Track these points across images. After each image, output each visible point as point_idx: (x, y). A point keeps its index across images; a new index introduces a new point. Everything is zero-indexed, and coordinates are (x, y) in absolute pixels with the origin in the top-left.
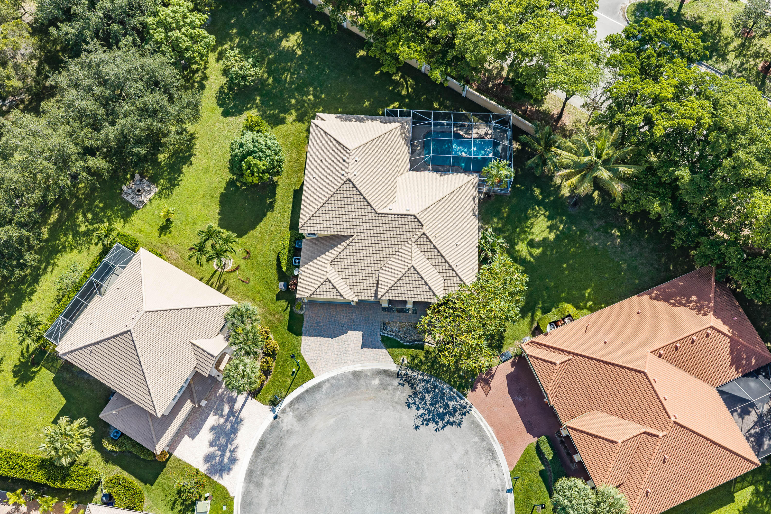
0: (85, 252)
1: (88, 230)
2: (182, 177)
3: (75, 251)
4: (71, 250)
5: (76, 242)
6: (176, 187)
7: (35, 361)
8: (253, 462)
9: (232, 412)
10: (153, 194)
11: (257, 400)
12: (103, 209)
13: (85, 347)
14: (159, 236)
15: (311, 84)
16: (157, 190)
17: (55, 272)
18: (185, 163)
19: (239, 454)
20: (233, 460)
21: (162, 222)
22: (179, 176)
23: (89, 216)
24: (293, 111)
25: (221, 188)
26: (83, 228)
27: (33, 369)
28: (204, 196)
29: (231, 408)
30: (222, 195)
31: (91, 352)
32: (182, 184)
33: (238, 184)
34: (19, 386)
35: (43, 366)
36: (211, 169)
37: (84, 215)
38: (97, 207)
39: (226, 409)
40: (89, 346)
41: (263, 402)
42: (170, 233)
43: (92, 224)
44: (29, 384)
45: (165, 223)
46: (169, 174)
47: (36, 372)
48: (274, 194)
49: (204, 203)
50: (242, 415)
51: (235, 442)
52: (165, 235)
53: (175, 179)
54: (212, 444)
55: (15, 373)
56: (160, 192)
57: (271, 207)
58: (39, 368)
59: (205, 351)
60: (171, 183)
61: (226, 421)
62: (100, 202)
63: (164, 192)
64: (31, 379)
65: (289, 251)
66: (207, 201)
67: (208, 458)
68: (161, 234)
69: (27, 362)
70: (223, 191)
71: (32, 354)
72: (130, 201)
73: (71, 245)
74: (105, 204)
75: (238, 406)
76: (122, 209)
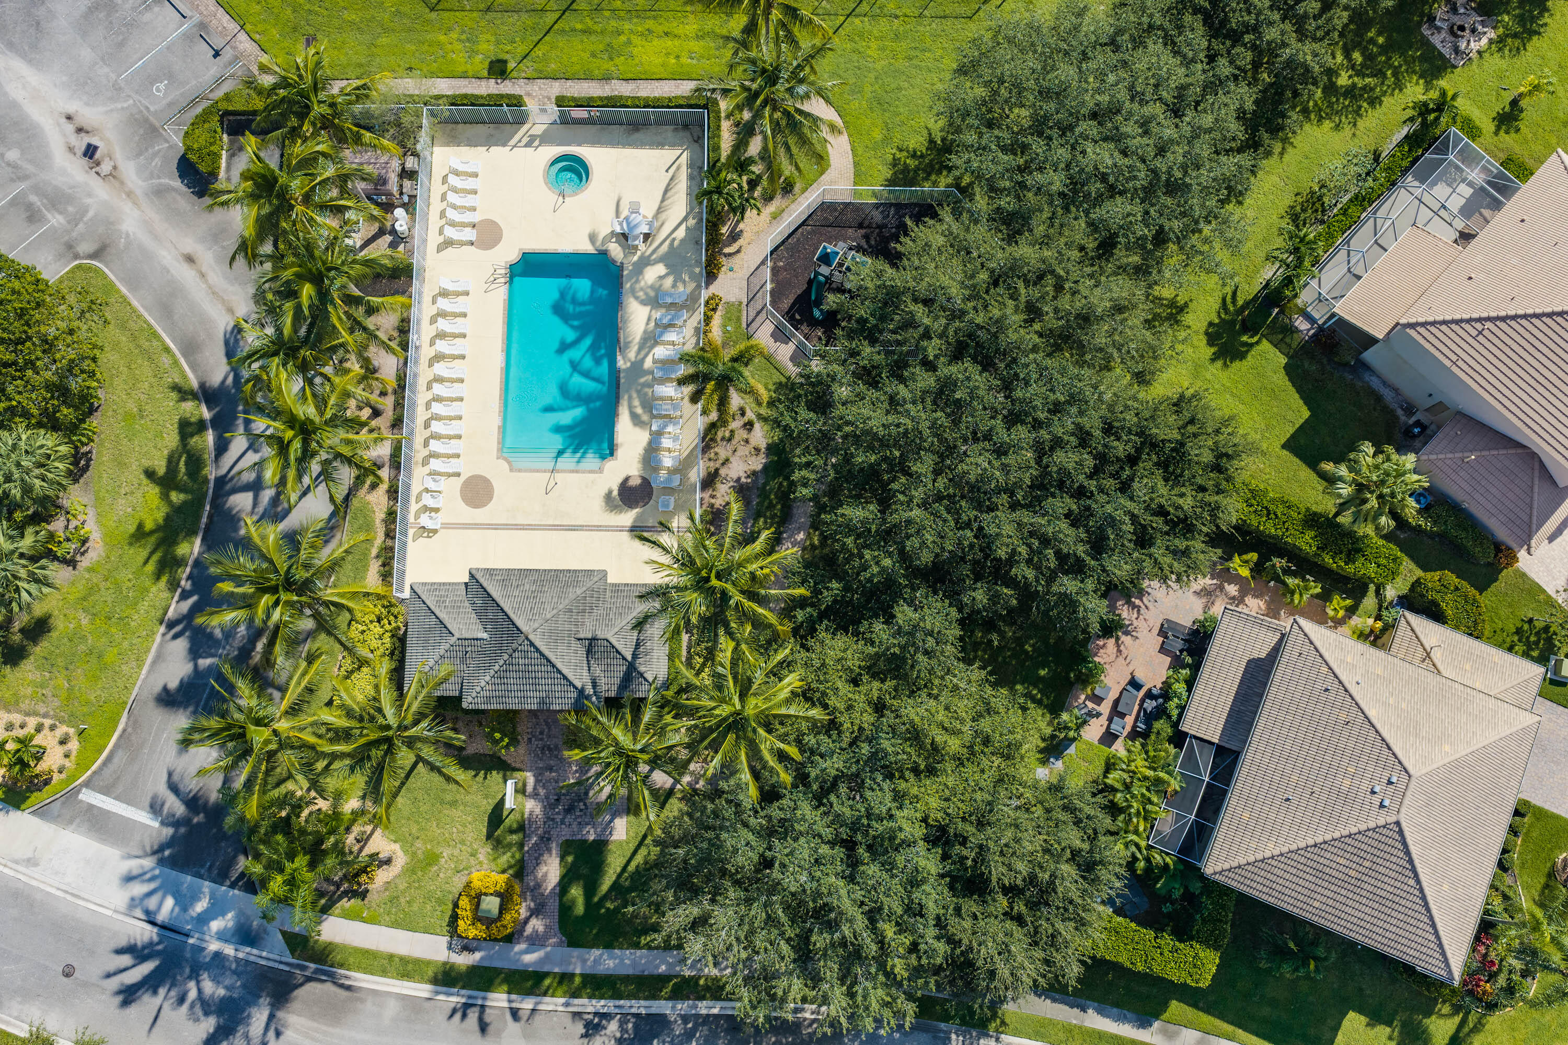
0: (1347, 131)
1: (1354, 85)
2: (1546, 19)
3: (1327, 124)
4: (1320, 119)
5: (1331, 105)
6: (1535, 38)
7: (1249, 324)
10: (1484, 41)
12: (1384, 49)
13: (1469, 321)
14: (1496, 133)
16: (1492, 34)
17: (1286, 157)
21: (1503, 104)
22: (1541, 14)
23: (1357, 56)
26: (1343, 80)
27: (1245, 338)
31: (1480, 333)
32: (1548, 33)
34: (1219, 363)
35: (1263, 336)
37: (1347, 55)
38: (1372, 41)
40: (1479, 320)
42: (1518, 130)
43: (1360, 74)
44: (1237, 364)
45: (1507, 109)
47: (1251, 345)
52: (1507, 132)
53: (1533, 19)
55: (1211, 339)
56: (1501, 40)
58: (1256, 339)
60: (1524, 26)
62: (1380, 33)
63: (1509, 40)
64: (1242, 356)
68: (1498, 129)
69: (1233, 322)
71: (1243, 308)
72: (1439, 46)
73: (1320, 110)
74: (1388, 39)
76: (1423, 59)
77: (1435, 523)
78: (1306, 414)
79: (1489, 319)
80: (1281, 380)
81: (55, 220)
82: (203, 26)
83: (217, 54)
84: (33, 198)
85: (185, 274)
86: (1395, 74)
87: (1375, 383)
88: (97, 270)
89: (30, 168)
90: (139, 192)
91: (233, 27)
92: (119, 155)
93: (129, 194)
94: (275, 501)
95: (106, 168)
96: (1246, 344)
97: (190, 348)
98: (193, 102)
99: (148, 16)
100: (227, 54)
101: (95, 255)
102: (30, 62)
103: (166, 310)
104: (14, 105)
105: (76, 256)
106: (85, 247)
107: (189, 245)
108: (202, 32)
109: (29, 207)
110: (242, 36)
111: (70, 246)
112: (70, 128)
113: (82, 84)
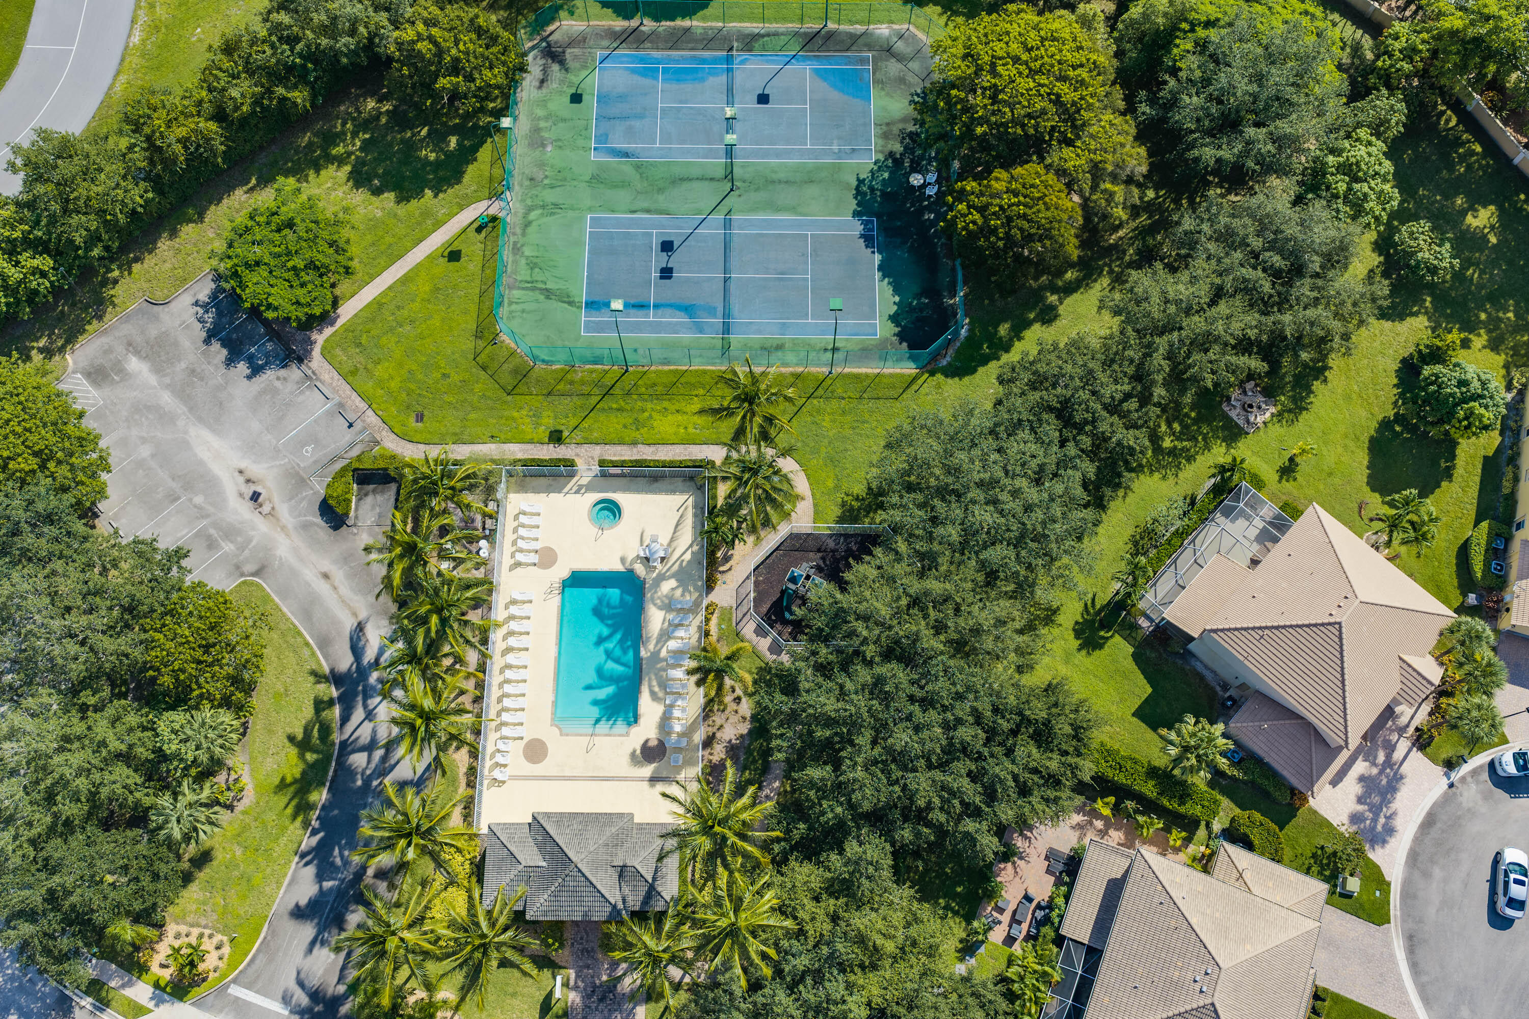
0: (1171, 480)
1: (1175, 447)
2: (1312, 399)
3: (1157, 475)
4: (1152, 472)
5: (1158, 462)
6: (1304, 413)
7: (1105, 623)
8: (1418, 840)
9: (1388, 762)
10: (1268, 415)
11: (1426, 755)
12: (1196, 421)
13: (1253, 629)
14: (1280, 481)
15: (1512, 297)
16: (1273, 410)
17: (1128, 500)
18: (1317, 379)
19: (1398, 823)
20: (1390, 831)
21: (1284, 460)
22: (1308, 396)
23: (1176, 426)
24: (1482, 331)
25: (1372, 427)
26: (1167, 443)
27: (1102, 633)
28: (1346, 436)
29: (1389, 756)
30: (1372, 440)
31: (1263, 638)
32: (1314, 409)
33: (1398, 429)
34: (1084, 652)
35: (1116, 631)
36: (1354, 396)
37: (1169, 425)
38: (1187, 415)
39: (1381, 757)
40: (1260, 628)
41: (1434, 760)
42: (1295, 479)
43: (1178, 439)
44: (1097, 653)
45: (1287, 464)
46: (1293, 389)
47: (1107, 638)
48: (1453, 457)
49: (1345, 447)
50: (1404, 768)
51: (1394, 806)
52: (1287, 481)
53: (1302, 399)
54: (1360, 800)
55: (1078, 634)
56: (1280, 414)
57: (1448, 474)
58: (1110, 634)
59: (1419, 674)
60: (1296, 404)
61: (1381, 772)
63: (1286, 415)
64: (1101, 647)
65: (1487, 551)
66: (1351, 444)
67: (1355, 818)
68: (1281, 478)
69: (1093, 621)
70: (1373, 432)
71: (1100, 611)
72: (1235, 419)
73: (1151, 465)
74: (1198, 414)
75: (1398, 755)
76: (1224, 428)
77: (1245, 773)
78: (1149, 690)
79: (1266, 628)
80: (1130, 664)
81: (228, 547)
82: (341, 405)
83: (351, 426)
84: (212, 531)
85: (322, 587)
86: (1204, 439)
87: (1199, 667)
88: (258, 585)
89: (211, 509)
90: (290, 526)
91: (363, 406)
92: (276, 499)
93: (283, 528)
95: (266, 509)
96: (1103, 638)
97: (324, 643)
98: (333, 461)
99: (301, 398)
100: (358, 426)
101: (256, 574)
102: (214, 431)
103: (307, 615)
104: (201, 463)
105: (242, 575)
106: (249, 568)
107: (326, 565)
108: (340, 410)
109: (209, 537)
110: (370, 412)
111: (237, 567)
112: (241, 479)
113: (251, 447)
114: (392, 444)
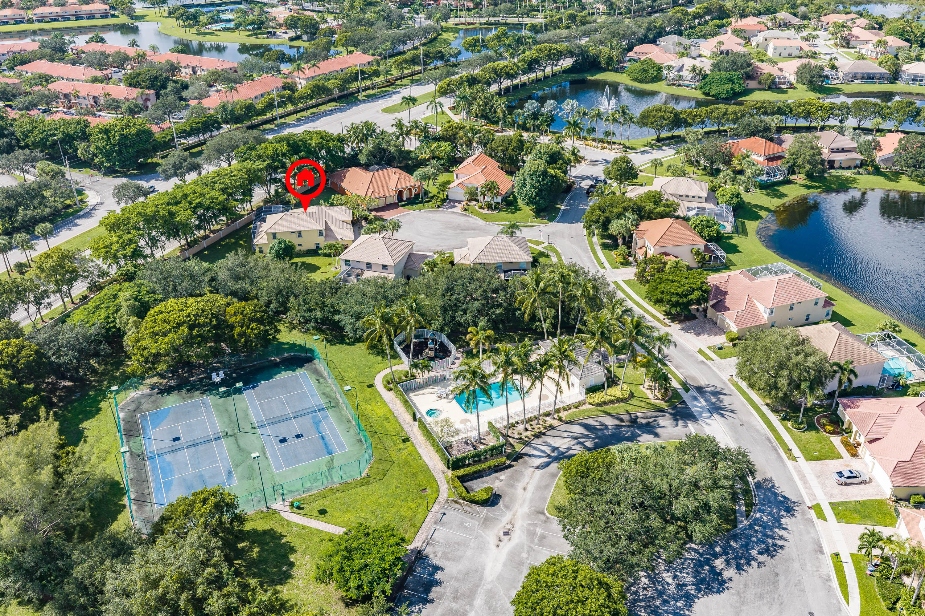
81: (539, 531)
82: (436, 523)
83: (444, 514)
84: (536, 541)
85: (531, 488)
88: (548, 509)
89: (526, 548)
90: (511, 513)
91: (431, 514)
92: (502, 525)
93: (514, 515)
94: (582, 438)
95: (509, 526)
97: (554, 476)
98: (467, 512)
99: (441, 541)
100: (444, 511)
101: (543, 513)
102: (484, 569)
103: (547, 487)
104: (505, 565)
105: (548, 518)
106: (542, 517)
107: (520, 491)
108: (439, 522)
109: (540, 540)
110: (433, 510)
111: (545, 522)
112: (501, 544)
113: (482, 548)
114: (445, 493)
